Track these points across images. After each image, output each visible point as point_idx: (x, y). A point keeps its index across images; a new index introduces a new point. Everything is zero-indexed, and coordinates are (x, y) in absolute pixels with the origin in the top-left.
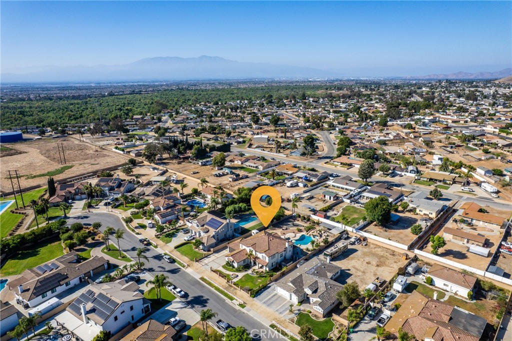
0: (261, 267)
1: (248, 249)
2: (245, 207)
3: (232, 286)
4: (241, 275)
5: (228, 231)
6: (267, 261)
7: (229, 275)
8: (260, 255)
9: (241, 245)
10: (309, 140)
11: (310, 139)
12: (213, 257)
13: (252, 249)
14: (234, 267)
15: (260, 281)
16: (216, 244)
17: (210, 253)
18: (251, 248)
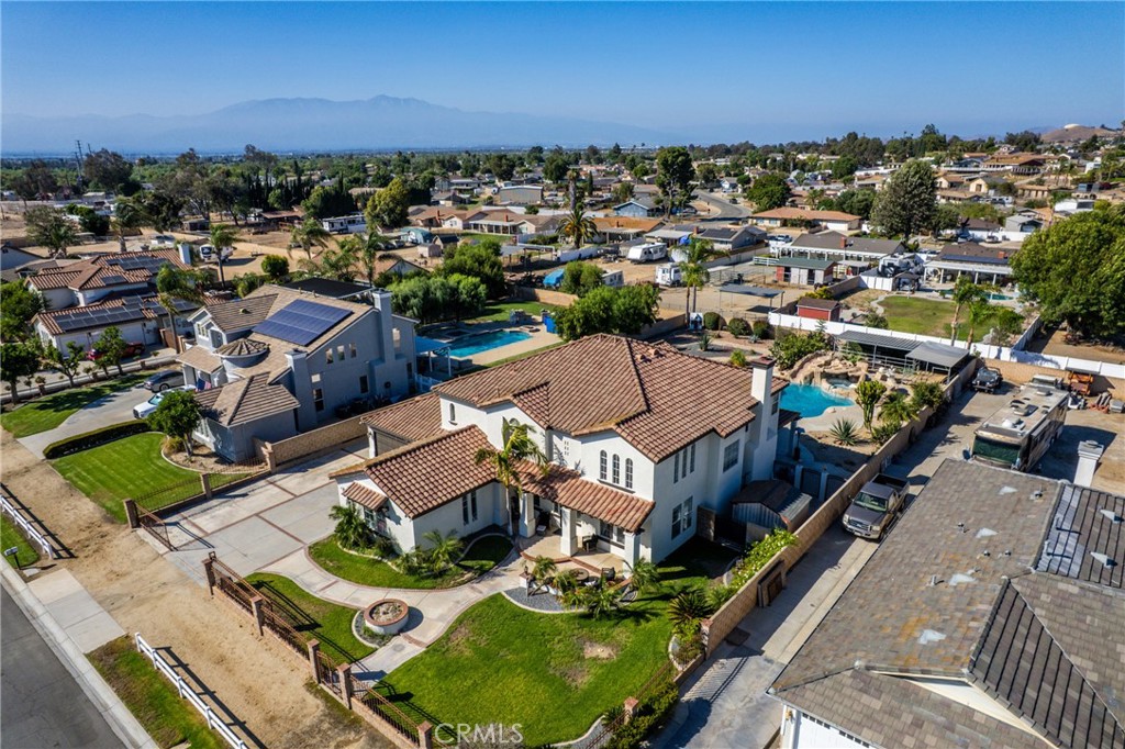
0: (592, 545)
1: (491, 428)
2: (476, 287)
3: (355, 724)
4: (441, 608)
5: (382, 359)
6: (644, 490)
7: (344, 613)
8: (580, 456)
9: (445, 404)
10: (677, 157)
11: (681, 155)
12: (263, 495)
13: (523, 419)
14: (390, 550)
15: (601, 652)
16: (300, 422)
17: (254, 470)
18: (515, 414)
